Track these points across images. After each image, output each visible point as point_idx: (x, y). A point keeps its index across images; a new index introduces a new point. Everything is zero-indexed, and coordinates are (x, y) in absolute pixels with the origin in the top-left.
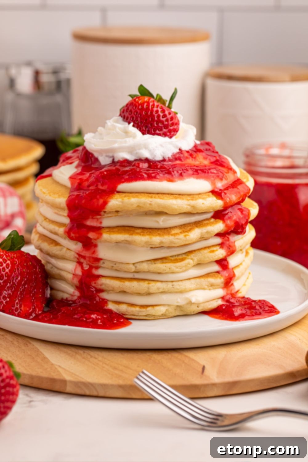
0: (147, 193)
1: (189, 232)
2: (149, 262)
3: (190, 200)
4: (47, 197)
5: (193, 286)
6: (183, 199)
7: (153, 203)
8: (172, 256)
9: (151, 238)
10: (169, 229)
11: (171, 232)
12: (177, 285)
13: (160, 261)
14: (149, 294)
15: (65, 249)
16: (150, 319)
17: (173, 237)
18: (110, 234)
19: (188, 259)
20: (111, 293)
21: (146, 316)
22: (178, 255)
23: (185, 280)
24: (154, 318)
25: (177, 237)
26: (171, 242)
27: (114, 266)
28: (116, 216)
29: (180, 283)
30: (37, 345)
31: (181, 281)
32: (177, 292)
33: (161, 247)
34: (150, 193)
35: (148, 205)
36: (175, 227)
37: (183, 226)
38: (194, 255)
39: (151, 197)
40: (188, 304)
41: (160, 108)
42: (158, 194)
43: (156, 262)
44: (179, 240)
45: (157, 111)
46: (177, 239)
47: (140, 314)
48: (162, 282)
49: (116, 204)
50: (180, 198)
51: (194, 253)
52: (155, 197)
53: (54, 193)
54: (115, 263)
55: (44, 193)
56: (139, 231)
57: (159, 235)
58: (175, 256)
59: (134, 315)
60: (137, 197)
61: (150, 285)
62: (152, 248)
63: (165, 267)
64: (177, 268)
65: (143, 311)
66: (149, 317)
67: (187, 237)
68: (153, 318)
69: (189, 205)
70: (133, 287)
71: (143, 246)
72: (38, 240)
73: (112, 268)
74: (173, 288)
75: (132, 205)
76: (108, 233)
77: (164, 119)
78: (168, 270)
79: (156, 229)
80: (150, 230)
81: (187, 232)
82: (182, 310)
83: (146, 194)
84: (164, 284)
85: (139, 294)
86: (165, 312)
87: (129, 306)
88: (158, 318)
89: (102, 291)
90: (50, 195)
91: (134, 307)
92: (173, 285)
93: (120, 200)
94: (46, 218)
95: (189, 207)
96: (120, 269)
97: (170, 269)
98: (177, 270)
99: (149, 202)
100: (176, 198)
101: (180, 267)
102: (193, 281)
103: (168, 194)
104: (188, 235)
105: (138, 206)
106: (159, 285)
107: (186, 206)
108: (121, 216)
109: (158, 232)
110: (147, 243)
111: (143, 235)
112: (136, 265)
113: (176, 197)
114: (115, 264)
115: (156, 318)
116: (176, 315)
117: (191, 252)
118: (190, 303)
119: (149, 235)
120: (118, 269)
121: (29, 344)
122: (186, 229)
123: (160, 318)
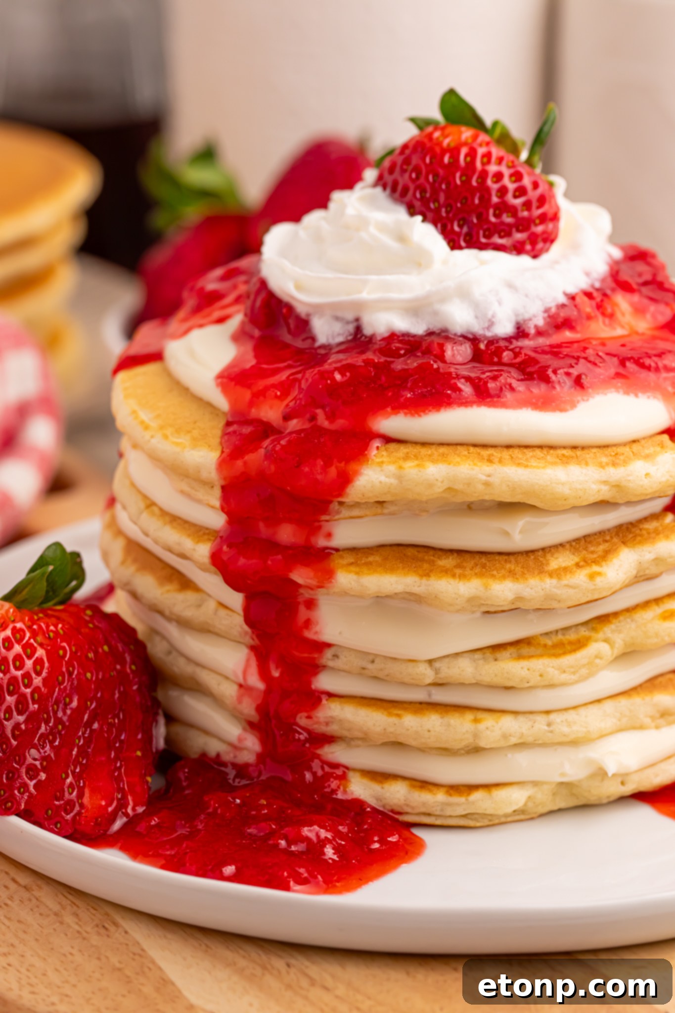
0: (475, 445)
1: (604, 563)
2: (478, 656)
3: (607, 464)
4: (154, 441)
5: (609, 724)
6: (587, 464)
7: (495, 480)
8: (547, 634)
9: (486, 587)
10: (540, 553)
11: (548, 564)
12: (563, 725)
13: (512, 650)
14: (475, 750)
15: (211, 605)
16: (478, 824)
17: (554, 581)
18: (357, 573)
19: (596, 641)
20: (358, 746)
21: (465, 816)
22: (565, 630)
23: (585, 704)
24: (490, 820)
25: (569, 580)
26: (549, 597)
27: (370, 666)
28: (375, 515)
29: (571, 716)
30: (139, 933)
31: (575, 708)
32: (561, 744)
33: (515, 610)
34: (485, 446)
35: (480, 487)
36: (559, 546)
37: (583, 542)
38: (613, 626)
39: (490, 461)
40: (592, 776)
41: (509, 167)
42: (509, 447)
43: (498, 655)
44: (571, 592)
45: (499, 176)
46: (567, 586)
47: (449, 812)
48: (515, 713)
49: (381, 482)
50: (579, 461)
51: (614, 621)
52: (500, 461)
53: (178, 431)
54: (371, 658)
55: (147, 428)
56: (448, 562)
57: (512, 574)
58: (557, 632)
59: (429, 815)
60: (444, 458)
61: (482, 726)
62: (488, 612)
63: (528, 669)
64: (564, 672)
65: (458, 804)
66: (476, 820)
67: (598, 580)
68: (486, 822)
69: (605, 482)
70: (429, 731)
71: (458, 611)
72: (123, 563)
73: (362, 673)
74: (551, 732)
75: (430, 485)
76: (352, 568)
77: (518, 202)
78: (535, 680)
79: (500, 554)
80: (483, 560)
81: (595, 562)
82: (573, 795)
83: (472, 449)
84: (521, 718)
85: (446, 751)
86: (525, 804)
87: (413, 787)
88: (503, 820)
89: (330, 739)
90: (166, 437)
91: (430, 791)
92: (549, 725)
93: (392, 468)
94: (150, 504)
95: (605, 488)
96: (387, 675)
97: (541, 675)
98: (564, 677)
99: (484, 478)
100: (565, 461)
101: (572, 667)
102: (608, 706)
103: (540, 447)
104: (599, 574)
105: (449, 489)
106: (507, 723)
107: (595, 487)
108: (392, 514)
109: (508, 566)
110: (473, 601)
111: (462, 577)
112: (437, 665)
113: (563, 455)
114: (373, 662)
115: (497, 821)
116: (556, 808)
117: (604, 619)
118: (601, 774)
119: (480, 575)
120: (381, 675)
121: (112, 928)
122: (593, 552)
123: (509, 819)
